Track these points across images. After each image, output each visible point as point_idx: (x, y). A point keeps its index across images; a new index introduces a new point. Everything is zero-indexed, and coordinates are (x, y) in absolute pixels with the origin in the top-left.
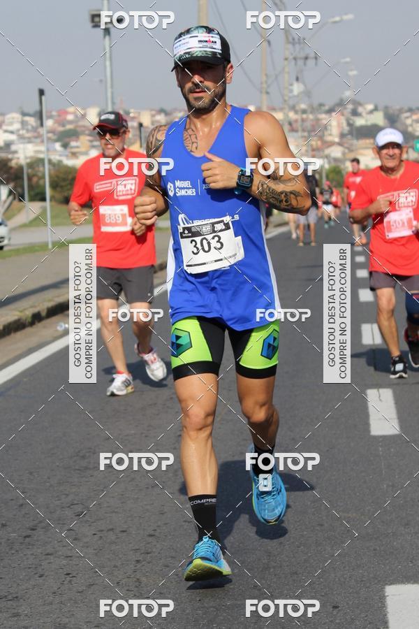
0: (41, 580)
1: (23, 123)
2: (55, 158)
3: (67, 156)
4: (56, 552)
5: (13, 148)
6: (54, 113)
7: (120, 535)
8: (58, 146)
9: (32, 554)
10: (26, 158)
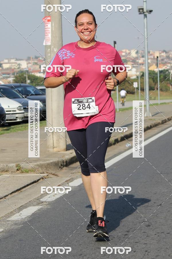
0: (135, 253)
4: (140, 241)
7: (167, 235)
9: (129, 242)
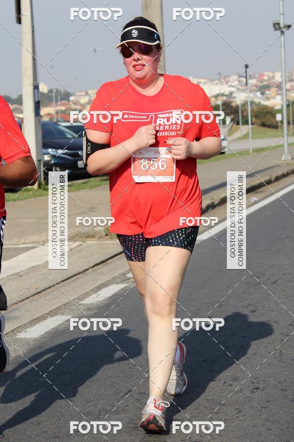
1: (239, 81)
2: (257, 100)
3: (264, 100)
5: (234, 95)
6: (257, 76)
8: (258, 94)
10: (241, 101)
